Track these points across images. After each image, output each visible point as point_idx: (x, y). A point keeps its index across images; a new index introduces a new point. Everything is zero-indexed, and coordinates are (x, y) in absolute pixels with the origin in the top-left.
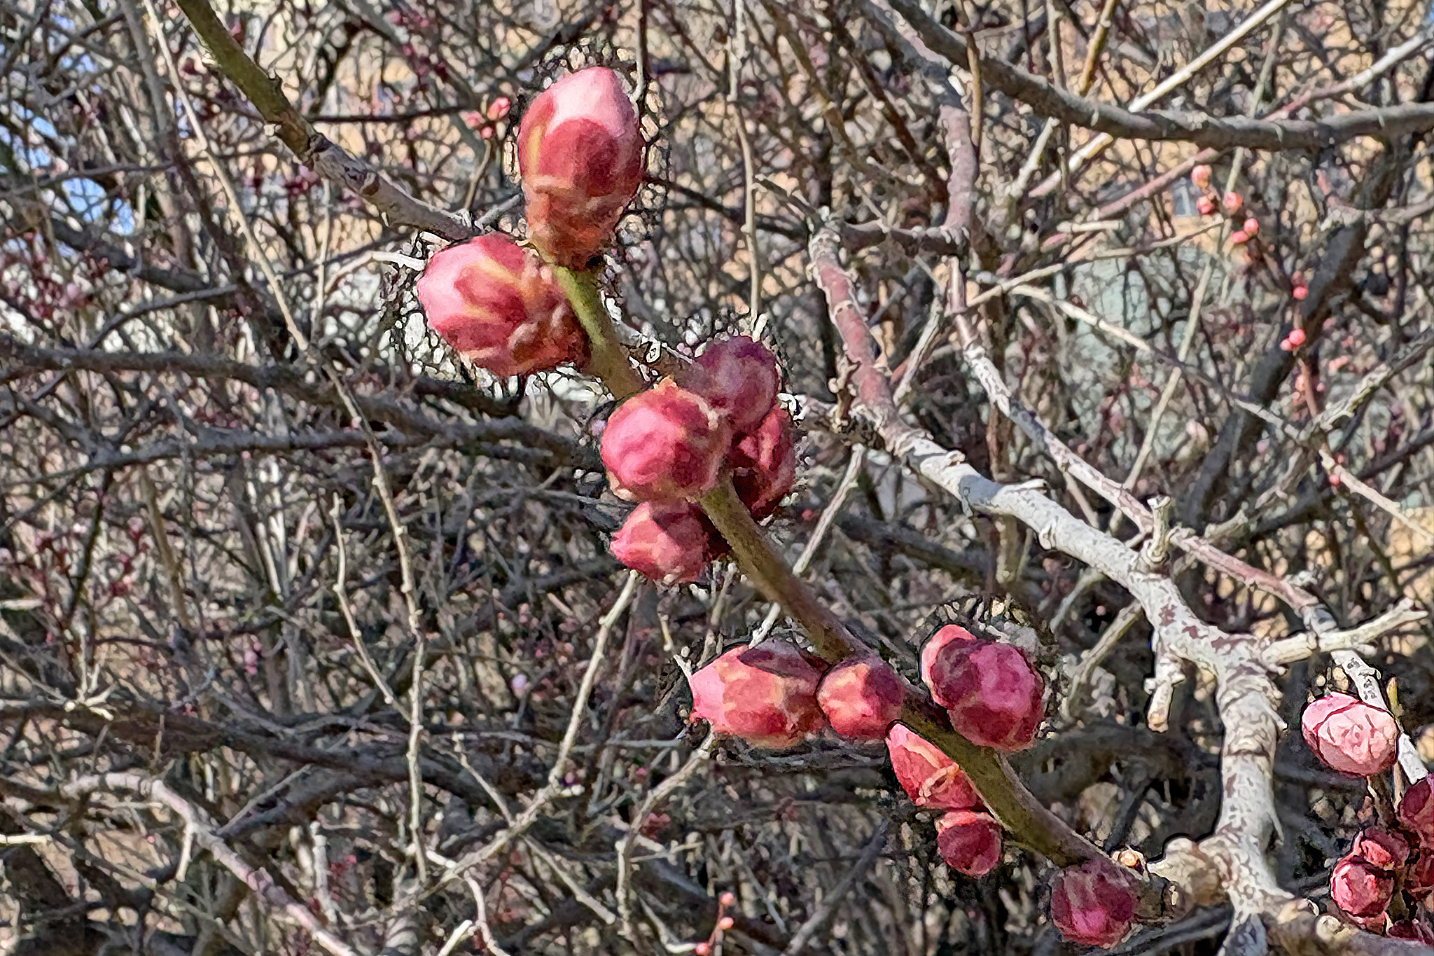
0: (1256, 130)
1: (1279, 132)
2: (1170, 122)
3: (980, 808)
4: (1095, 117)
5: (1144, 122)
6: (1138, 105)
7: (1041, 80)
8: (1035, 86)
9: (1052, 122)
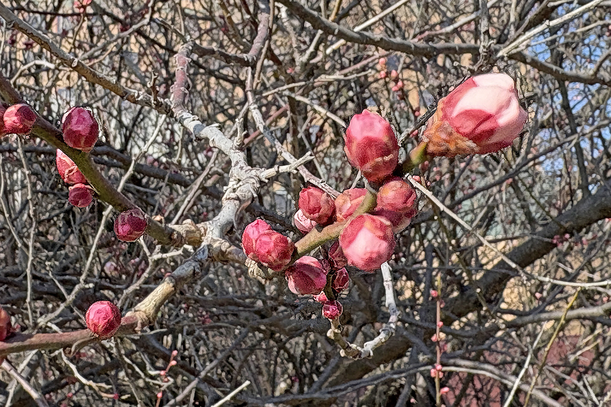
0: (403, 44)
1: (413, 46)
2: (367, 36)
3: (87, 184)
4: (336, 31)
5: (357, 36)
6: (357, 29)
7: (315, 13)
8: (313, 16)
9: (320, 32)
